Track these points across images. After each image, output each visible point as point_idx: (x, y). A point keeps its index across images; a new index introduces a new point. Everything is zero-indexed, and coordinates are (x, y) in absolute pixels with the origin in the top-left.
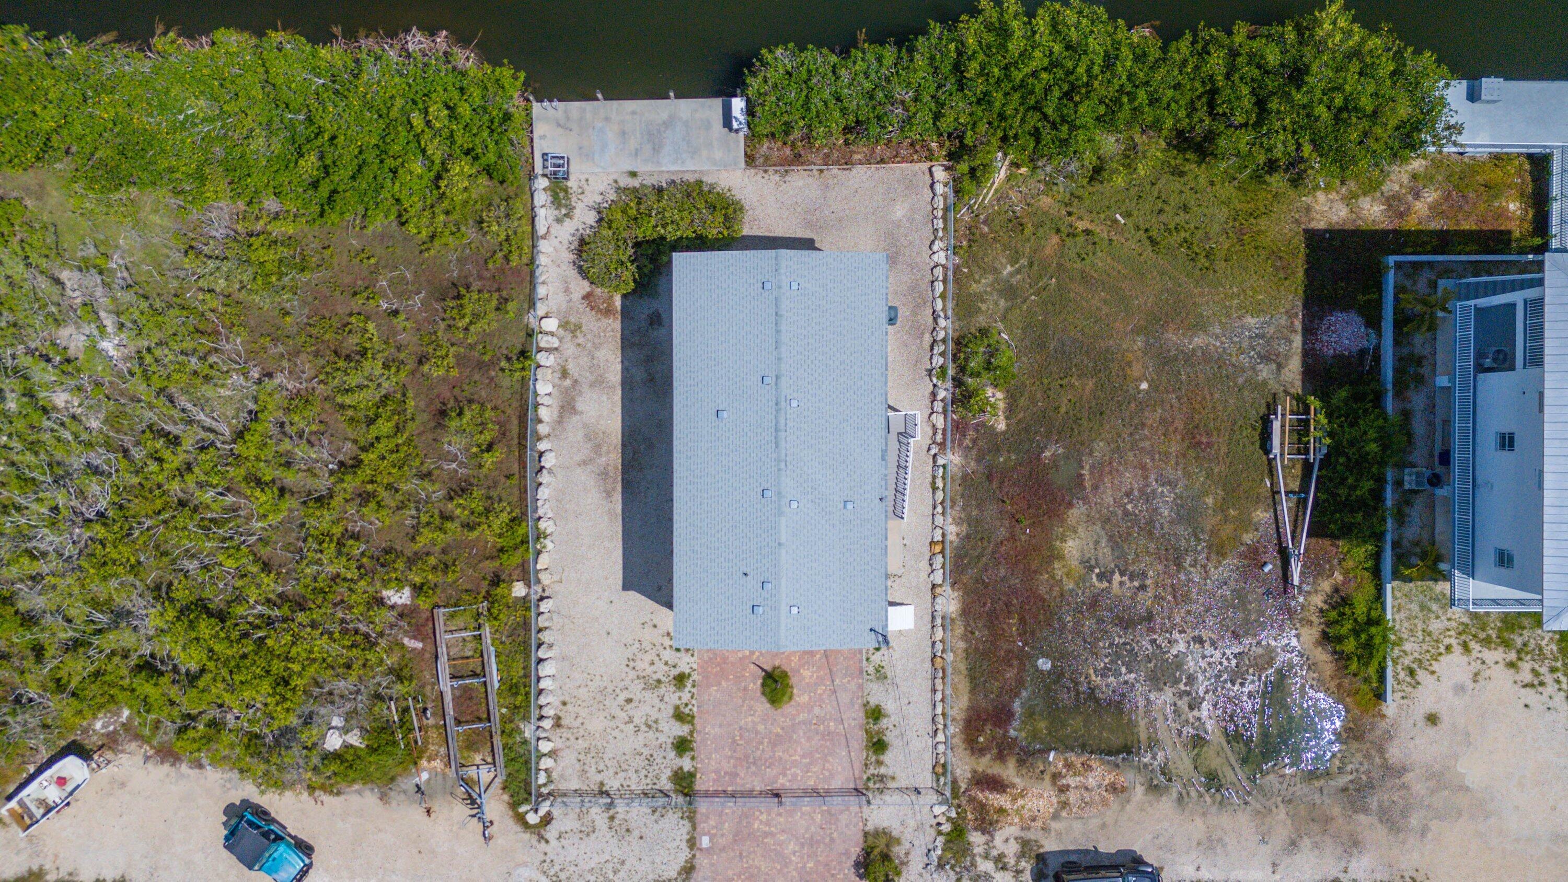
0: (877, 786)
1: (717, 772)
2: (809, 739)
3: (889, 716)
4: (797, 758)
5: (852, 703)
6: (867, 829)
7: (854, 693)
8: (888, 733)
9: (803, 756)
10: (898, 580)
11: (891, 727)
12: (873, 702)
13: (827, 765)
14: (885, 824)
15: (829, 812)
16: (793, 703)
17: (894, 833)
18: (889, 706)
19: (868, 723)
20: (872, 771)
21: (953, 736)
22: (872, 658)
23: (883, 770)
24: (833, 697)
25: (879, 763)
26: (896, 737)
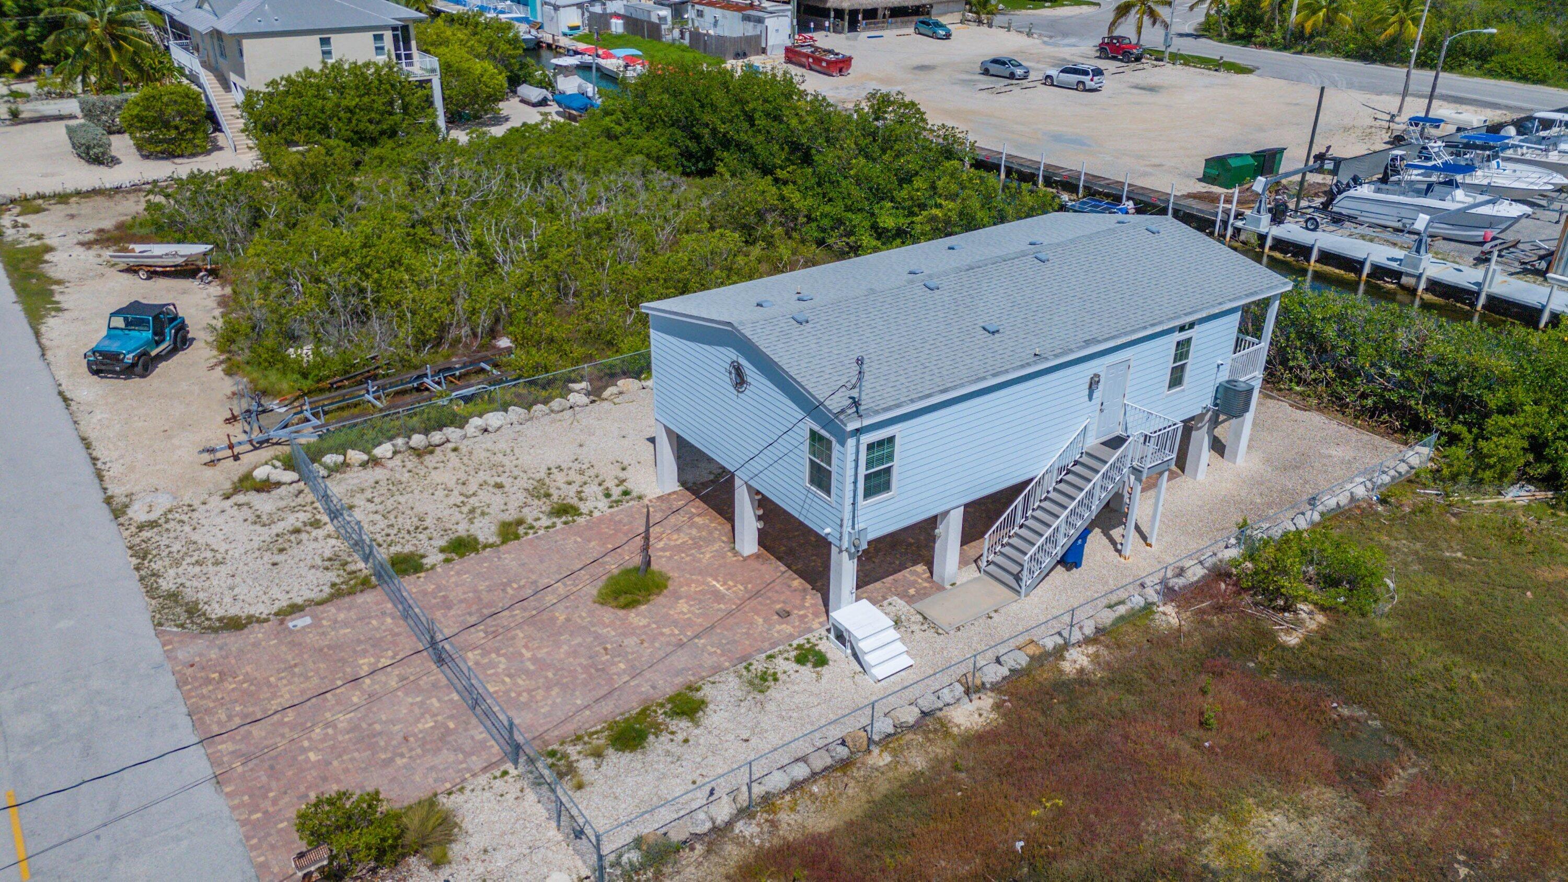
0: (546, 772)
1: (439, 588)
2: (574, 653)
3: (697, 725)
4: (528, 654)
5: (678, 673)
6: (442, 799)
7: (700, 666)
8: (664, 737)
9: (534, 660)
10: (930, 633)
11: (680, 737)
12: (707, 692)
13: (541, 692)
14: (467, 824)
15: (448, 731)
16: (621, 613)
17: (456, 849)
18: (714, 718)
19: (662, 705)
20: (572, 751)
21: (740, 842)
22: (780, 661)
23: (586, 765)
24: (671, 648)
25: (598, 754)
26: (668, 753)
